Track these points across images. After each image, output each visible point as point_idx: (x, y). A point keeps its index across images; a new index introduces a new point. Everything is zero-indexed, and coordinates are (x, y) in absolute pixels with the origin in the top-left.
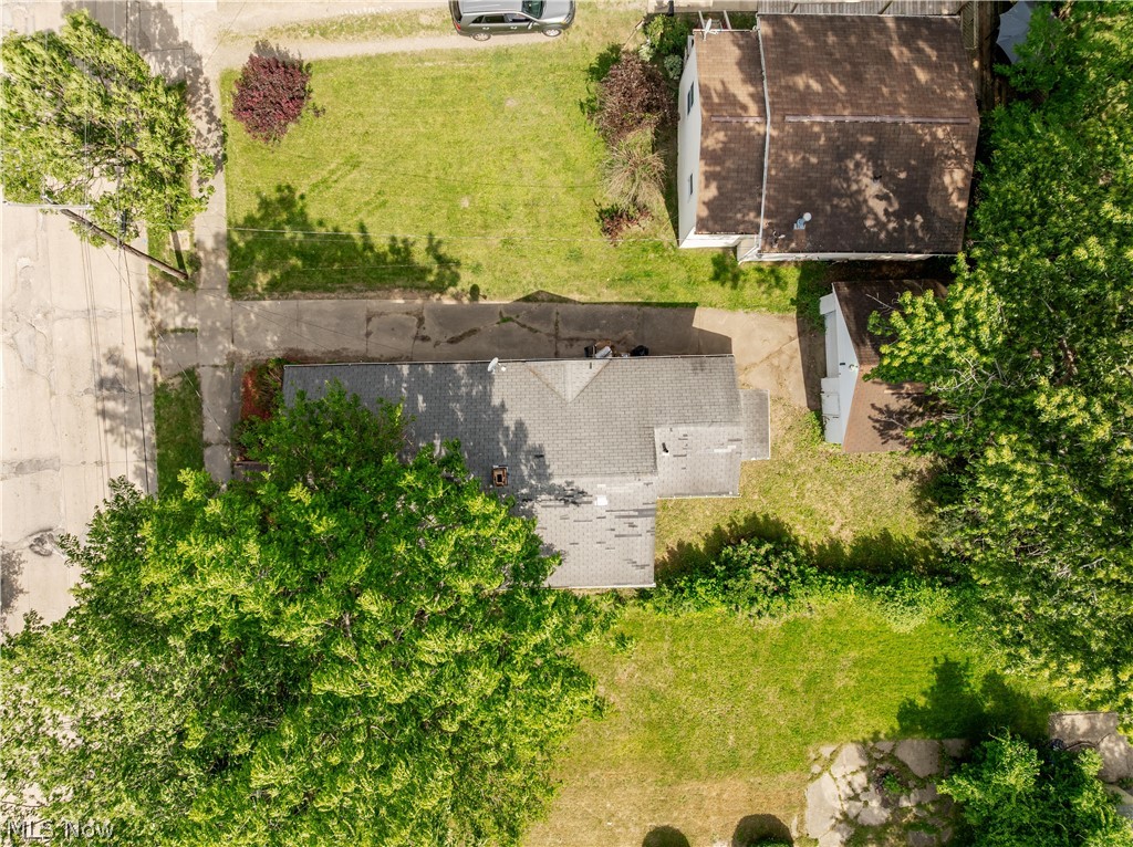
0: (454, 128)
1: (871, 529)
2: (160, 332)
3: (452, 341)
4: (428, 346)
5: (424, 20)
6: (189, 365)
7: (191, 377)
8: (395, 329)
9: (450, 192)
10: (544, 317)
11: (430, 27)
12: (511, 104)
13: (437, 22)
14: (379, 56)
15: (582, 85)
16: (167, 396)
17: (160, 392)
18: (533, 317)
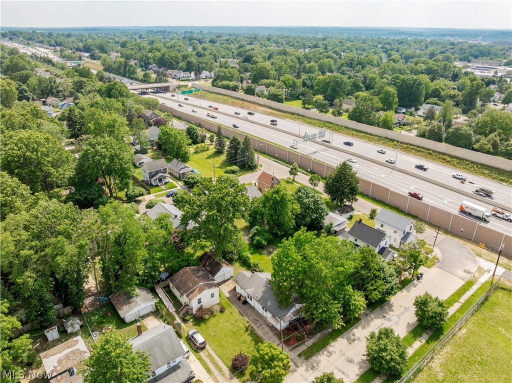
0: (223, 339)
1: (241, 267)
2: (297, 366)
3: (258, 321)
4: (262, 323)
5: (207, 354)
6: (298, 357)
7: (299, 356)
8: (263, 329)
9: (234, 333)
10: (244, 312)
11: (208, 352)
12: (213, 334)
13: (206, 352)
14: (219, 357)
15: (203, 327)
16: (306, 357)
17: (307, 358)
18: (245, 314)
